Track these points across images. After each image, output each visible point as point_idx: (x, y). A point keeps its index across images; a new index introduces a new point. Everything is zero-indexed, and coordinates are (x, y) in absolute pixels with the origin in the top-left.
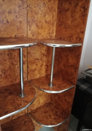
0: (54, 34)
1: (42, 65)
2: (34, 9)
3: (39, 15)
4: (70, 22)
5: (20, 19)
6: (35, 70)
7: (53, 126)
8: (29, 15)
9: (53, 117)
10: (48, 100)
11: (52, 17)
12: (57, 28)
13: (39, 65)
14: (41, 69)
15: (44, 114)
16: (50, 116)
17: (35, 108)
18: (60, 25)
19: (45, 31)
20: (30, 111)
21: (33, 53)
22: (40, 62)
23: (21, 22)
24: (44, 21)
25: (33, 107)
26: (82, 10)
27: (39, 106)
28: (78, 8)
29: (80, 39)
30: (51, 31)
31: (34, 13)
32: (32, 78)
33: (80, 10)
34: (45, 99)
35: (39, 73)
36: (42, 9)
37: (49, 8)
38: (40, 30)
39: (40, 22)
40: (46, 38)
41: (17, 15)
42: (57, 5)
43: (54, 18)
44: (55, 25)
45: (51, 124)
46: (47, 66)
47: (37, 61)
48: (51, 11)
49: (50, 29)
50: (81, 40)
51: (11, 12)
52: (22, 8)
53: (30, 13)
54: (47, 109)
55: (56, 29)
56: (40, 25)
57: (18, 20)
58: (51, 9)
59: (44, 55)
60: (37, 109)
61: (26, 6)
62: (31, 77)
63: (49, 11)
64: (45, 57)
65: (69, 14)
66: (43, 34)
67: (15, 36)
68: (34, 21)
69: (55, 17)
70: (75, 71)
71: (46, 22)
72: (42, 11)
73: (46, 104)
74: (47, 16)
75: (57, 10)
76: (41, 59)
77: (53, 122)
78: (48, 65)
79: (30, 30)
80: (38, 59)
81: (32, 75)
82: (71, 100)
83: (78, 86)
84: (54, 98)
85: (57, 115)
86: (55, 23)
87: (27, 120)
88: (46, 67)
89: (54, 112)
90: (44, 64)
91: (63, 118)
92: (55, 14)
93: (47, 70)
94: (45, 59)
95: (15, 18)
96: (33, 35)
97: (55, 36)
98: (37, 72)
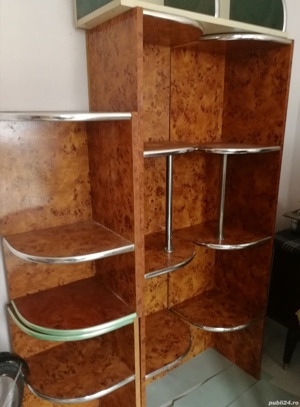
0: (220, 132)
1: (196, 198)
2: (182, 87)
3: (191, 97)
4: (252, 106)
5: (158, 108)
6: (183, 208)
7: (227, 330)
8: (174, 100)
9: (225, 314)
10: (208, 284)
12: (225, 119)
13: (190, 199)
14: (194, 208)
15: (203, 310)
16: (218, 312)
17: (182, 300)
18: (231, 114)
19: (201, 128)
20: (172, 305)
21: (180, 173)
22: (193, 192)
23: (159, 114)
24: (199, 108)
25: (179, 297)
26: (277, 82)
27: (191, 296)
28: (269, 79)
29: (276, 137)
30: (213, 126)
31: (181, 94)
32: (177, 227)
33: (273, 83)
34: (203, 280)
35: (190, 217)
36: (195, 85)
37: (208, 82)
38: (192, 127)
39: (193, 110)
40: (203, 141)
41: (154, 100)
42: (223, 75)
43: (218, 100)
44: (221, 114)
45: (224, 326)
46: (205, 201)
47: (186, 189)
48: (211, 87)
49: (210, 124)
50: (278, 139)
52: (161, 88)
53: (174, 95)
54: (211, 301)
55: (223, 122)
56: (191, 115)
57: (155, 110)
58: (211, 84)
59: (199, 178)
60: (186, 302)
61: (168, 83)
62: (175, 223)
63: (208, 88)
64: (201, 181)
65: (250, 90)
66: (197, 133)
67: (150, 139)
68: (181, 110)
69: (221, 99)
70: (270, 206)
71: (203, 109)
72: (195, 89)
73: (205, 292)
74: (205, 97)
75: (223, 84)
76: (194, 186)
77: (227, 323)
78: (209, 200)
79: (174, 126)
80: (188, 186)
81: (177, 220)
82: (265, 272)
83: (278, 245)
84: (224, 276)
85: (234, 311)
86: (221, 110)
87: (169, 318)
88: (204, 205)
89: (227, 306)
90: (201, 197)
91: (249, 316)
92: (220, 92)
93: (206, 212)
94: (201, 185)
95: (150, 107)
96: (180, 137)
97: (222, 136)
98: (185, 213)
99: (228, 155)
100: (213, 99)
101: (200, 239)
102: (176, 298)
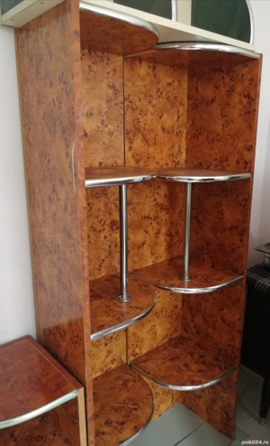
0: (184, 156)
1: (158, 232)
2: (138, 103)
3: (149, 116)
4: (219, 128)
5: (110, 127)
6: (143, 244)
7: (196, 387)
8: (127, 118)
9: (194, 367)
10: (175, 330)
11: (176, 119)
12: (189, 141)
13: (152, 233)
14: (156, 244)
15: (169, 363)
16: (186, 365)
17: (144, 351)
18: (195, 136)
19: (162, 152)
20: (132, 358)
21: (138, 204)
22: (154, 225)
23: (111, 134)
24: (160, 127)
25: (140, 349)
26: (245, 101)
27: (155, 346)
28: (236, 98)
29: (246, 163)
30: (176, 149)
31: (137, 112)
32: (137, 267)
33: (241, 102)
34: (169, 326)
35: (152, 254)
36: (154, 102)
37: (168, 99)
38: (151, 150)
39: (152, 131)
40: (165, 167)
41: (105, 118)
42: (186, 91)
43: (180, 120)
44: (184, 135)
45: (193, 383)
46: (170, 235)
47: (147, 222)
48: (173, 105)
49: (172, 146)
50: (248, 165)
51: (91, 114)
52: (113, 104)
53: (129, 113)
54: (177, 351)
55: (187, 145)
56: (150, 136)
57: (107, 129)
58: (173, 102)
59: (162, 208)
60: (148, 353)
61: (121, 99)
62: (134, 262)
63: (168, 105)
64: (164, 212)
65: (215, 109)
66: (158, 157)
67: (100, 163)
68: (138, 130)
69: (184, 118)
70: (241, 240)
71: (163, 129)
72: (154, 106)
73: (170, 340)
74: (165, 116)
75: (185, 101)
76: (156, 218)
77: (196, 379)
78: (173, 233)
79: (130, 149)
80: (148, 217)
81: (136, 259)
82: (238, 317)
84: (193, 320)
85: (204, 363)
86: (185, 131)
87: (127, 376)
88: (168, 238)
89: (196, 356)
90: (164, 230)
91: (220, 368)
92: (183, 110)
93: (170, 247)
94: (164, 216)
95: (100, 125)
96: (137, 161)
97: (186, 161)
98: (146, 250)
99: (193, 184)
100: (175, 118)
101: (163, 282)
102: (137, 351)
